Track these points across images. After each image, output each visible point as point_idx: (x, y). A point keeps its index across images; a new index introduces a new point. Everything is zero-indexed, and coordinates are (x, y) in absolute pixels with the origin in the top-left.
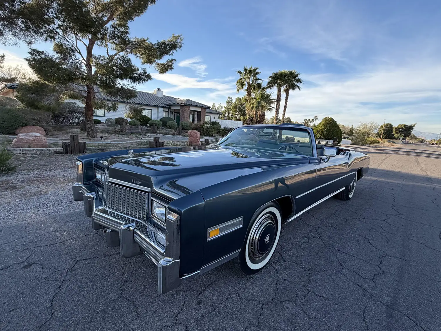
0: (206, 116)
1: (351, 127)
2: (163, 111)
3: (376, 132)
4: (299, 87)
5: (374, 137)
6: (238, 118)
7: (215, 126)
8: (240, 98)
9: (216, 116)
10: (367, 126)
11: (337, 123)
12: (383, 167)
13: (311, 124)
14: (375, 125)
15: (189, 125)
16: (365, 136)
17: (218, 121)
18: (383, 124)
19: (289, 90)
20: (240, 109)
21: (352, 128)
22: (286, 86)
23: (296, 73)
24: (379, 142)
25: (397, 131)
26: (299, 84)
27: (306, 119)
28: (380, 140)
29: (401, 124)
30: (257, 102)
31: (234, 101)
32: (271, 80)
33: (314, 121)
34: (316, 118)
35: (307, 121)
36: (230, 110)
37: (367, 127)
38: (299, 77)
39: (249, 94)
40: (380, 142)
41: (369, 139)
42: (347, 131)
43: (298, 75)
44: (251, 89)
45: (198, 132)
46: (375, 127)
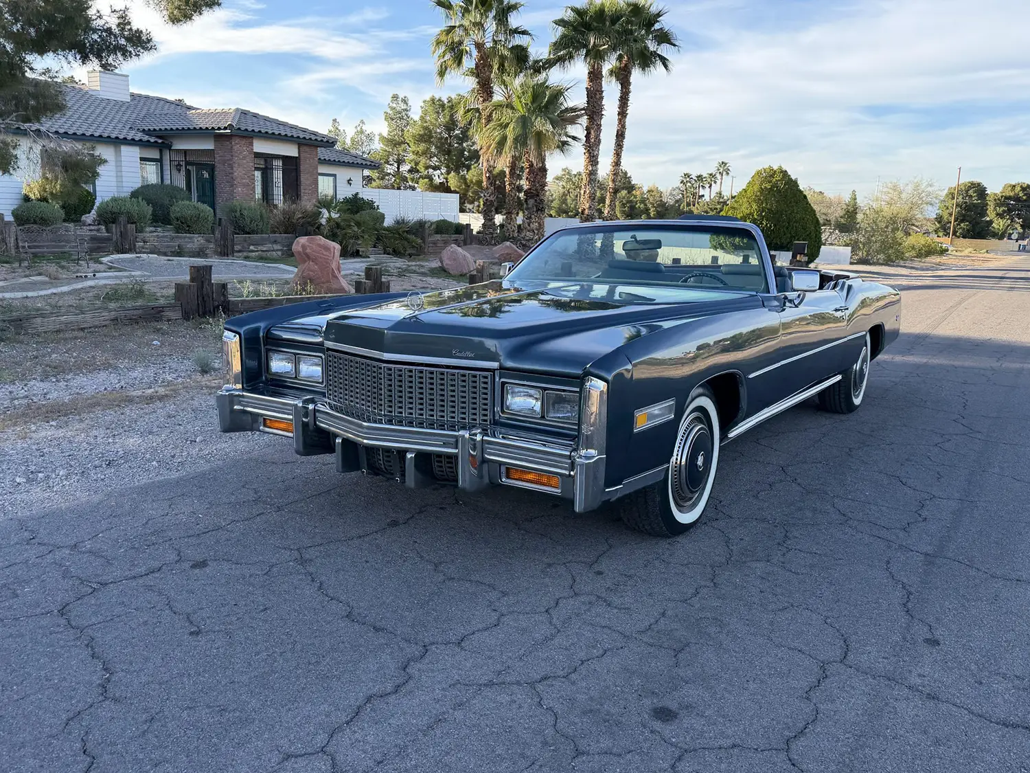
0: (320, 178)
1: (847, 198)
2: (142, 159)
3: (932, 212)
4: (664, 61)
5: (927, 233)
6: (437, 180)
7: (363, 216)
8: (440, 100)
9: (357, 175)
10: (901, 193)
11: (801, 188)
12: (948, 329)
13: (708, 194)
14: (930, 189)
15: (261, 216)
16: (895, 230)
17: (367, 194)
18: (954, 184)
19: (630, 73)
20: (442, 144)
21: (852, 202)
22: (620, 58)
23: (654, 10)
24: (943, 252)
25: (1001, 209)
26: (664, 50)
27: (687, 175)
28: (945, 242)
29: (1014, 183)
30: (516, 122)
31: (416, 114)
32: (563, 37)
33: (718, 182)
34: (724, 168)
35: (694, 182)
36: (405, 150)
37: (903, 196)
38: (665, 23)
39: (485, 89)
40: (947, 250)
41: (912, 240)
42: (836, 213)
43: (659, 15)
44: (491, 67)
45: (334, 243)
46: (929, 194)
